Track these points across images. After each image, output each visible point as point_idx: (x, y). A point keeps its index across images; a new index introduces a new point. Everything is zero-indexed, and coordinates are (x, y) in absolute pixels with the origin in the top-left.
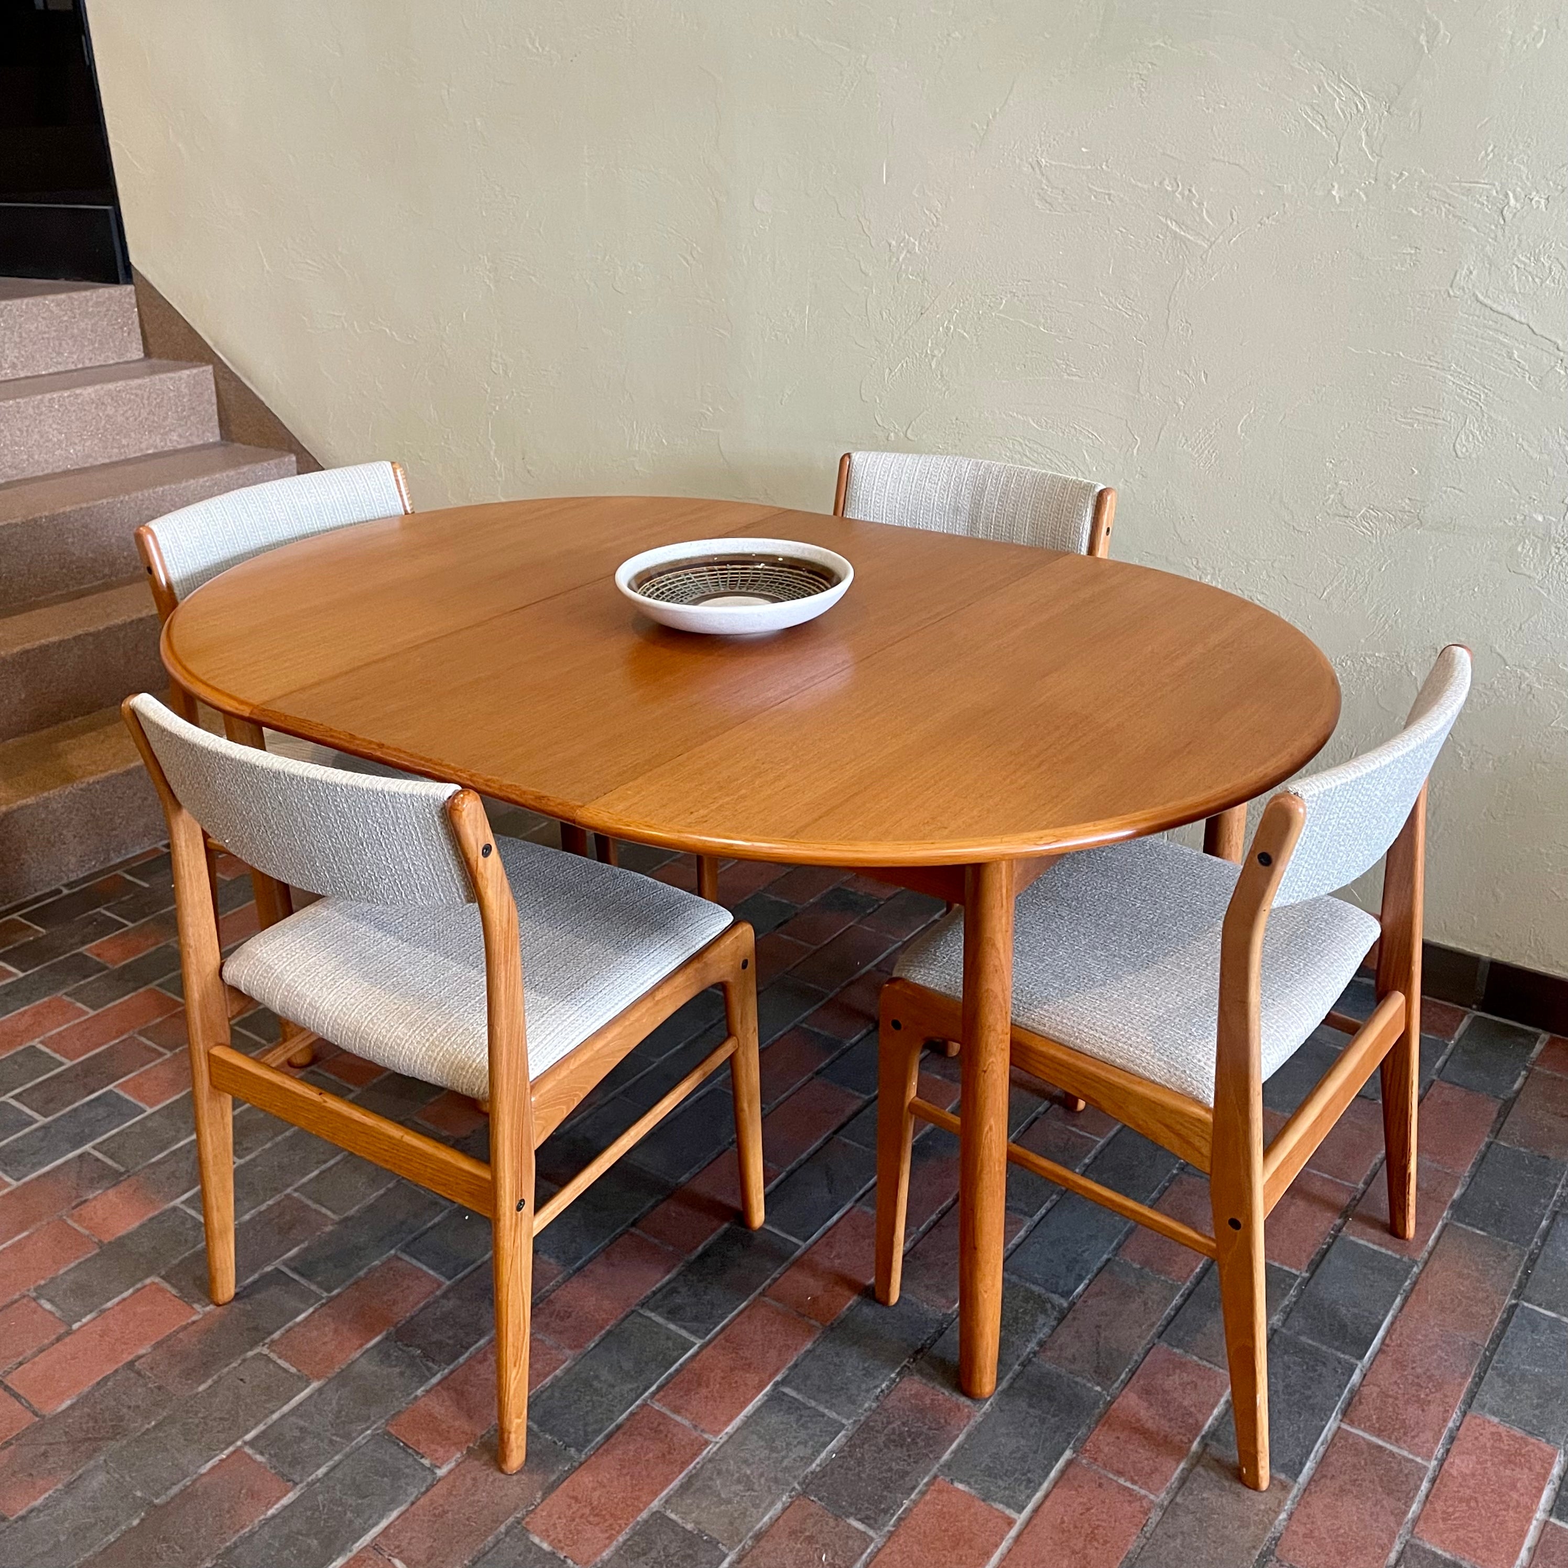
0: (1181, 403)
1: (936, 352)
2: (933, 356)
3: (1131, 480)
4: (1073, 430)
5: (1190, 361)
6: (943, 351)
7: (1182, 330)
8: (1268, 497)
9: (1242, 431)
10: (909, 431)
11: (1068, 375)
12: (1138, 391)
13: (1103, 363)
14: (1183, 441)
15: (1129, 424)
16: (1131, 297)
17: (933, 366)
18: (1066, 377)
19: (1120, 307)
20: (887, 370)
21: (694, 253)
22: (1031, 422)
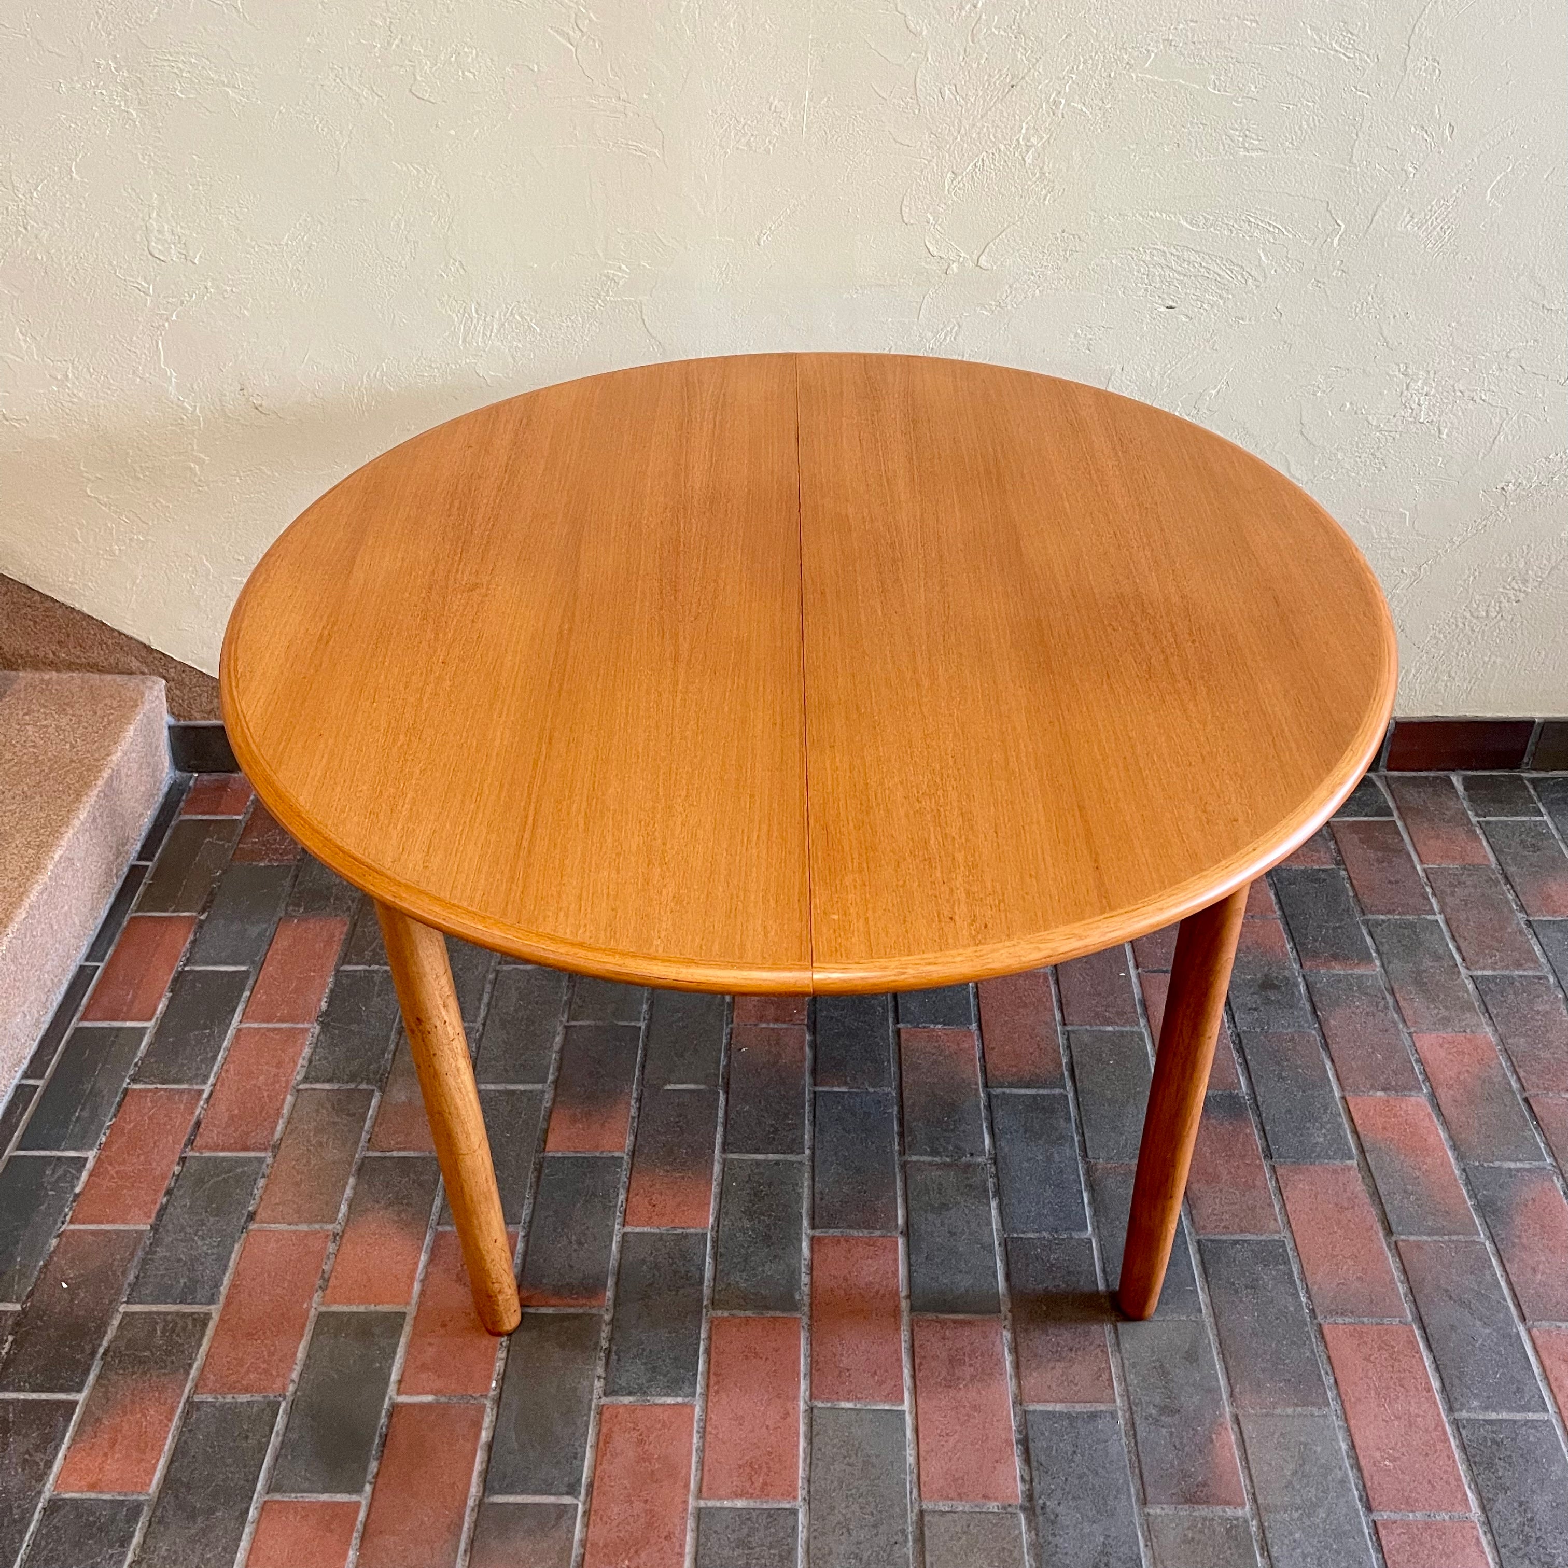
0: (1411, 169)
1: (1034, 140)
2: (1028, 148)
3: (1326, 280)
4: (1246, 226)
5: (1432, 112)
6: (1046, 137)
7: (1425, 71)
8: (1515, 275)
9: (1492, 197)
10: (983, 257)
11: (1247, 150)
12: (1350, 161)
13: (1301, 128)
14: (1408, 218)
15: (1331, 207)
16: (1355, 32)
17: (1028, 161)
18: (1242, 153)
19: (1338, 48)
20: (950, 175)
21: (584, 24)
22: (1183, 222)
